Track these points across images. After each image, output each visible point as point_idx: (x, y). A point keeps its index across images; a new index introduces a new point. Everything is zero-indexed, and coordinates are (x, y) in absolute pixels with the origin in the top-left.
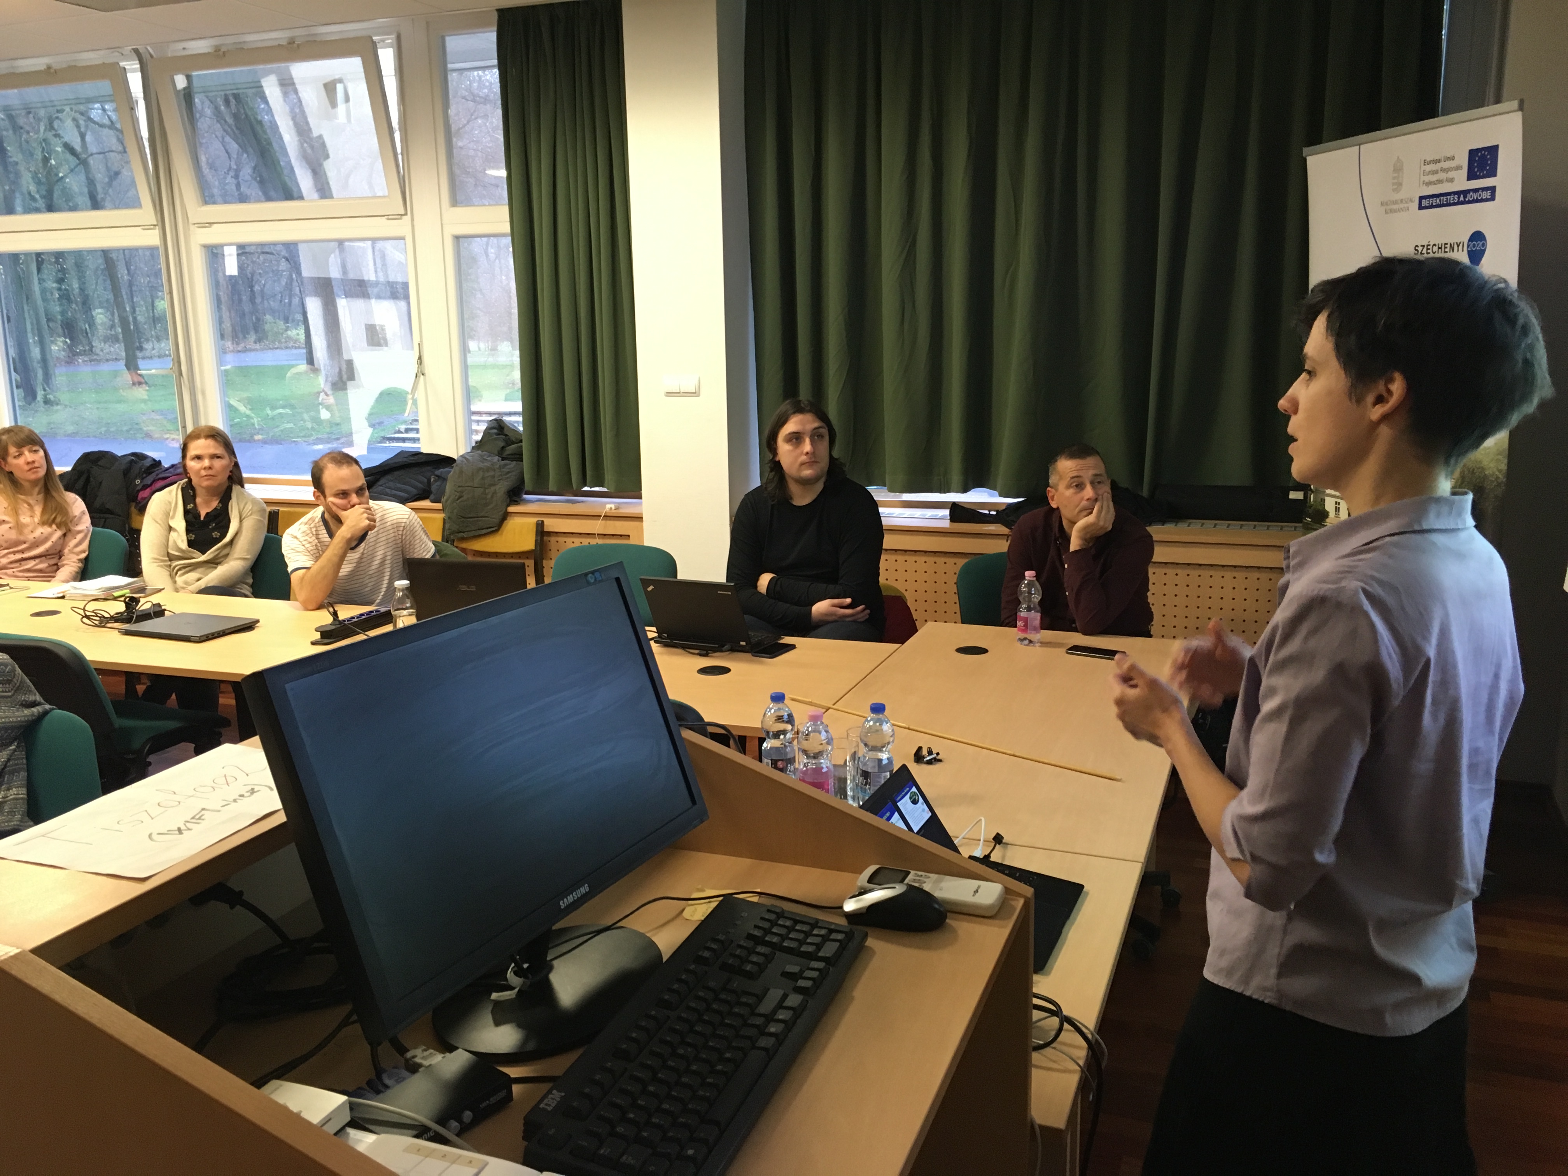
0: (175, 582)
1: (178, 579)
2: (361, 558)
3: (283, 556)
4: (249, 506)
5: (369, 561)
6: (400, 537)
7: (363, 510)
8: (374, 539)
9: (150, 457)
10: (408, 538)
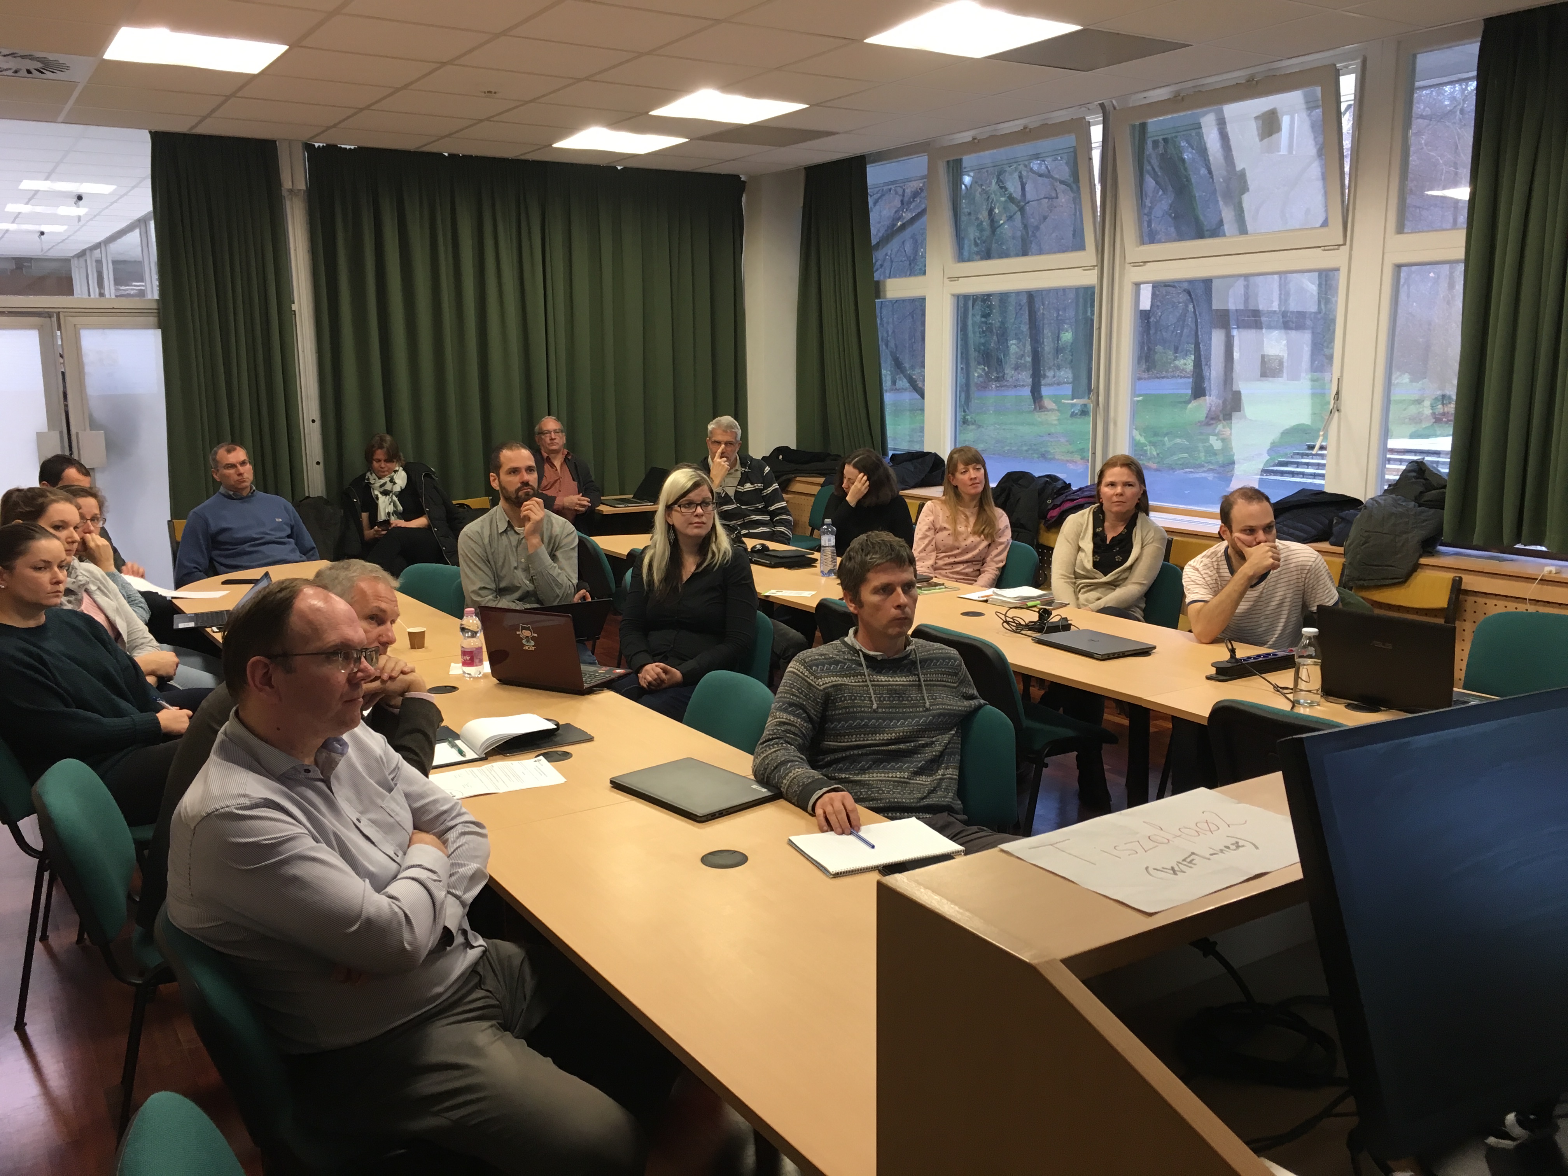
0: (1078, 599)
1: (1080, 596)
2: (1259, 597)
3: (1183, 586)
4: (1151, 534)
5: (1267, 601)
6: (1303, 579)
7: (1268, 548)
8: (1275, 579)
9: (1062, 480)
10: (1311, 582)
